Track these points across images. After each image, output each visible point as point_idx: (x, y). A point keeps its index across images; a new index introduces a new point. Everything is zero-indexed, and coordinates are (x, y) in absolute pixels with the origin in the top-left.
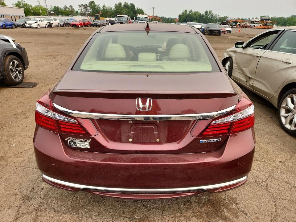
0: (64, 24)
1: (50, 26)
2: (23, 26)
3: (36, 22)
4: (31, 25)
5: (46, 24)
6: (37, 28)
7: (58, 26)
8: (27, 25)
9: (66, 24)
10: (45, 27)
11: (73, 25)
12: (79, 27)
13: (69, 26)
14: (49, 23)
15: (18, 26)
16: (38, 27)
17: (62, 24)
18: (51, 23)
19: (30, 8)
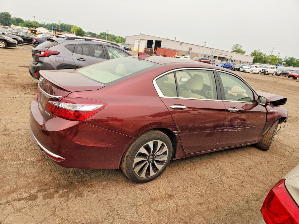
0: (281, 73)
1: (264, 73)
2: (238, 70)
3: (251, 68)
4: (245, 70)
5: (260, 71)
6: (249, 73)
7: (272, 74)
8: (242, 69)
9: (284, 74)
10: (258, 73)
11: (290, 76)
12: (297, 79)
13: (286, 76)
14: (264, 70)
15: (234, 69)
16: (251, 72)
17: (279, 73)
18: (266, 70)
19: (263, 57)
